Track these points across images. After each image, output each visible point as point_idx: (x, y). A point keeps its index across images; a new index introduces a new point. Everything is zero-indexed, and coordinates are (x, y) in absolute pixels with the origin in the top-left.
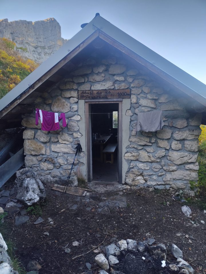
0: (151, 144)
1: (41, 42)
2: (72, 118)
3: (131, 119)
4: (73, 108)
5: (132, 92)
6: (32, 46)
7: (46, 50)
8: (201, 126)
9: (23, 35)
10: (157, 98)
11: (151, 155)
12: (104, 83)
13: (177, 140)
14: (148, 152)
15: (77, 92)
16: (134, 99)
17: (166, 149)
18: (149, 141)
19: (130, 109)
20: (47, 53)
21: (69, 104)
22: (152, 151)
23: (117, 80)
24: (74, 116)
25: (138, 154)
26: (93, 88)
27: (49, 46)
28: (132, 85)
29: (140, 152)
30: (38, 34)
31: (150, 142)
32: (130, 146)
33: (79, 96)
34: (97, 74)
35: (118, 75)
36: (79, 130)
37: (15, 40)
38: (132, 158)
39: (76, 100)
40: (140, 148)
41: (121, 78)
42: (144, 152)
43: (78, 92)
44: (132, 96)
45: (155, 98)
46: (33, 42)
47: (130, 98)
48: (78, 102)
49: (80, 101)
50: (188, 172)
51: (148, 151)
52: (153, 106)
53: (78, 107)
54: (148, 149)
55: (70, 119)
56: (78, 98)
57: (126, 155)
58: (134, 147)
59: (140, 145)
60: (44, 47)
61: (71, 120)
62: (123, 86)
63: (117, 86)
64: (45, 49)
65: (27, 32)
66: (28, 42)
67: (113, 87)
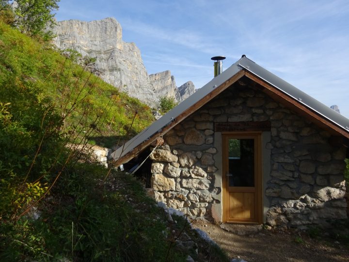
0: (293, 179)
1: (96, 45)
2: (207, 151)
3: (271, 152)
4: (208, 140)
5: (272, 125)
6: (85, 50)
7: (102, 55)
8: (346, 160)
9: (74, 36)
10: (298, 131)
11: (294, 191)
12: (242, 116)
13: (322, 175)
14: (291, 188)
15: (212, 124)
16: (274, 132)
17: (310, 185)
18: (291, 176)
19: (270, 142)
20: (102, 59)
21: (204, 137)
22: (295, 187)
23: (256, 113)
24: (209, 148)
25: (280, 190)
26: (230, 120)
27: (106, 50)
28: (271, 118)
29: (283, 188)
30: (93, 36)
31: (293, 177)
32: (271, 181)
33: (215, 128)
34: (235, 107)
35: (257, 108)
36: (214, 164)
37: (64, 43)
38: (274, 195)
39: (212, 132)
40: (282, 183)
41: (260, 111)
42: (287, 187)
43: (214, 124)
44: (272, 129)
45: (296, 131)
46: (86, 45)
47: (270, 130)
48: (214, 134)
49: (216, 134)
50: (336, 210)
51: (291, 186)
52: (294, 139)
53: (214, 140)
54: (292, 185)
55: (204, 151)
56: (214, 130)
57: (267, 191)
58: (275, 183)
59: (282, 180)
60: (100, 51)
61: (205, 153)
62: (262, 119)
63: (255, 119)
64: (101, 53)
65: (79, 33)
66: (79, 45)
67: (251, 120)
